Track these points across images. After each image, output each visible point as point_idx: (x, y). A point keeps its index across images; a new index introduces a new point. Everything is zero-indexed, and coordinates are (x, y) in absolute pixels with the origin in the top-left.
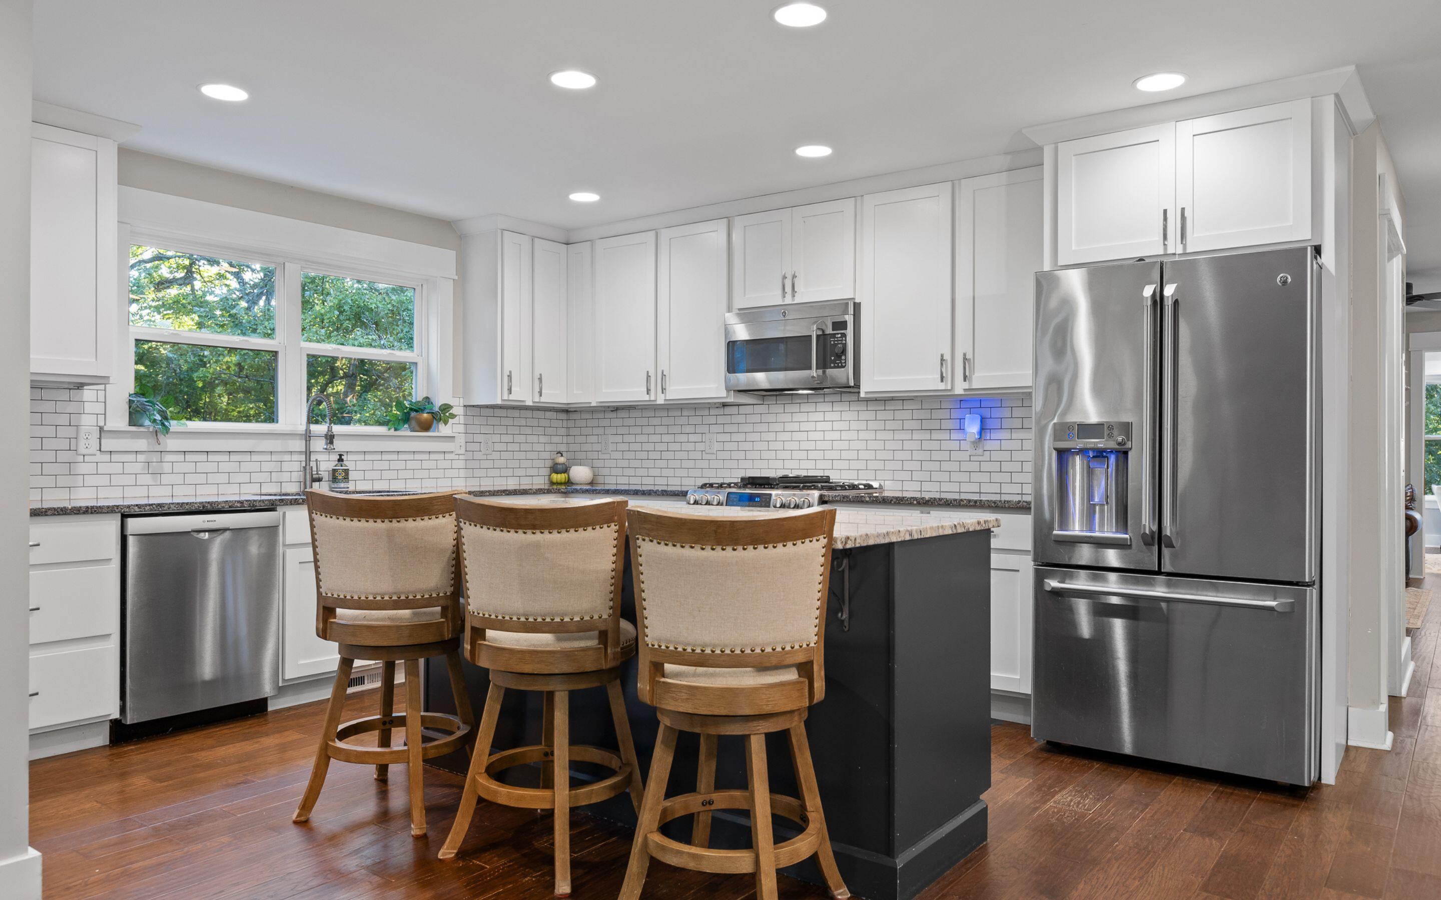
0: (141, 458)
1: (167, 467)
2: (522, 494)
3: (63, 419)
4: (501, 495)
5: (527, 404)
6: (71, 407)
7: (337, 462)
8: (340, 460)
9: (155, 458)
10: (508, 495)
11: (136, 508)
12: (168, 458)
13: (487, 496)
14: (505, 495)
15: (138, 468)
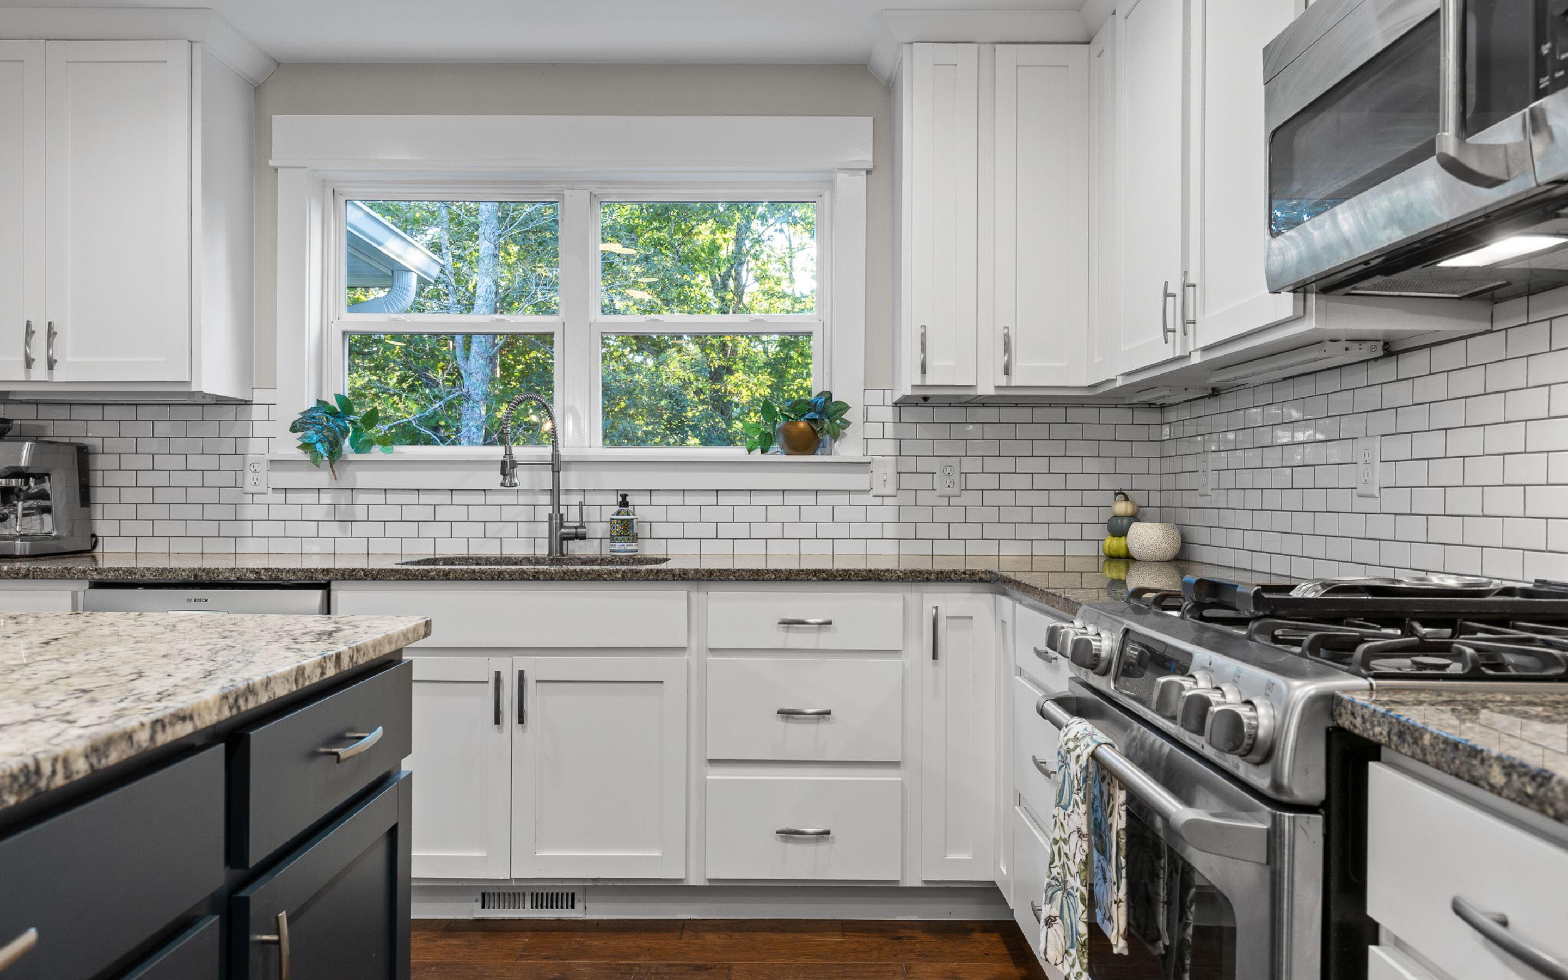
0: (326, 498)
1: (360, 512)
2: (863, 580)
3: (228, 446)
4: (809, 580)
5: (981, 391)
6: (237, 429)
7: (618, 508)
8: (624, 504)
9: (344, 498)
10: (825, 580)
11: (95, 573)
12: (362, 498)
13: (770, 580)
14: (819, 580)
15: (317, 513)
